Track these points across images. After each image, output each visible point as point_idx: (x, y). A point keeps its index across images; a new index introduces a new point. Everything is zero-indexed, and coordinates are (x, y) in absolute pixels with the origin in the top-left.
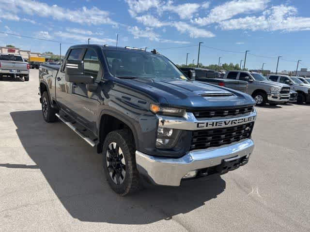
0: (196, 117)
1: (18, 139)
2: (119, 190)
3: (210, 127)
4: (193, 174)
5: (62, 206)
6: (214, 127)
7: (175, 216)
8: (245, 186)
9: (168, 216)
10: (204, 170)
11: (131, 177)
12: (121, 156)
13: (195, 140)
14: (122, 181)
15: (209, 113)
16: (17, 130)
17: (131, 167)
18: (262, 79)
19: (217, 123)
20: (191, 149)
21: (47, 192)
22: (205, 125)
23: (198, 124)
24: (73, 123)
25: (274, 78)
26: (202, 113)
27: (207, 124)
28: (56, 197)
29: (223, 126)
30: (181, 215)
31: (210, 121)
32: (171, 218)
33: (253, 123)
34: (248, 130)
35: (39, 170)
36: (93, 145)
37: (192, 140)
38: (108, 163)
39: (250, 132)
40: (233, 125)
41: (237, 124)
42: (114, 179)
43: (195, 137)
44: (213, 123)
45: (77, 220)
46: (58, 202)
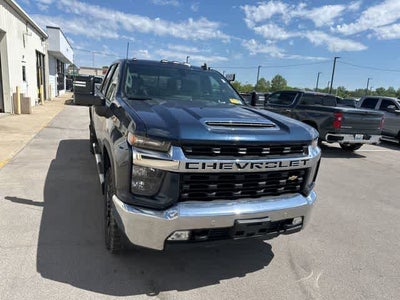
0: (186, 154)
4: (184, 236)
5: (35, 255)
6: (218, 170)
7: (165, 293)
10: (204, 232)
13: (187, 187)
15: (210, 150)
19: (221, 164)
20: (181, 200)
22: (200, 166)
23: (187, 164)
26: (198, 148)
27: (204, 164)
29: (235, 169)
31: (210, 162)
32: (157, 294)
34: (296, 180)
35: (42, 208)
36: (102, 184)
37: (181, 187)
40: (255, 169)
43: (187, 183)
44: (215, 164)
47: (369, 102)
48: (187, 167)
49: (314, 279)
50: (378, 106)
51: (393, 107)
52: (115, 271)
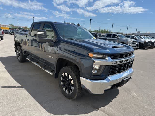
1: (7, 72)
2: (69, 97)
3: (118, 63)
4: (110, 87)
5: (42, 107)
6: (120, 63)
7: (100, 108)
8: (128, 91)
9: (97, 108)
11: (77, 90)
12: (71, 80)
13: (111, 70)
14: (71, 92)
16: (5, 67)
17: (77, 85)
18: (123, 37)
19: (121, 61)
20: (109, 75)
21: (32, 101)
22: (116, 62)
23: (113, 62)
24: (37, 63)
25: (128, 37)
26: (114, 56)
27: (117, 62)
28: (37, 103)
29: (123, 62)
31: (118, 61)
32: (98, 110)
35: (24, 88)
36: (52, 74)
37: (110, 71)
38: (62, 83)
41: (128, 61)
42: (66, 91)
44: (119, 61)
45: (52, 114)
46: (39, 105)
50: (112, 36)
51: (116, 37)
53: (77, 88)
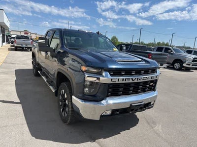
0: (111, 75)
2: (64, 121)
3: (120, 82)
6: (124, 82)
7: (98, 140)
8: (152, 123)
9: (93, 139)
10: (117, 110)
11: (70, 113)
12: (66, 99)
13: (110, 90)
14: (66, 115)
15: (120, 73)
16: (15, 80)
19: (126, 79)
20: (108, 96)
22: (117, 80)
23: (112, 80)
27: (119, 79)
29: (131, 81)
30: (102, 140)
31: (121, 78)
32: (94, 141)
33: (156, 80)
34: (152, 85)
35: (21, 105)
36: (54, 91)
37: (108, 90)
38: (60, 103)
39: (154, 87)
40: (139, 81)
41: (142, 81)
42: (63, 113)
43: (110, 88)
44: (123, 79)
46: (26, 126)
47: (160, 49)
48: (112, 81)
49: (159, 128)
50: (163, 51)
51: (170, 51)
52: (71, 132)
53: (70, 110)
